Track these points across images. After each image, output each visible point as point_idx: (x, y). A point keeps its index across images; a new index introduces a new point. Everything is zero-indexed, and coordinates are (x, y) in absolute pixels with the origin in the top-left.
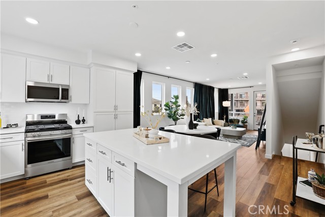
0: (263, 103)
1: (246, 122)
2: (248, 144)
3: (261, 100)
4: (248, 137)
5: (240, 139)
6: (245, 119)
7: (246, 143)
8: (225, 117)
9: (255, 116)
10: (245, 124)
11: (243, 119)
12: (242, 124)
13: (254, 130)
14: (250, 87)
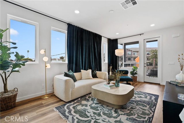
1: (136, 73)
6: (134, 70)
8: (111, 68)
9: (145, 66)
10: (135, 75)
11: (132, 70)
12: (132, 75)
13: (144, 82)
14: (140, 35)
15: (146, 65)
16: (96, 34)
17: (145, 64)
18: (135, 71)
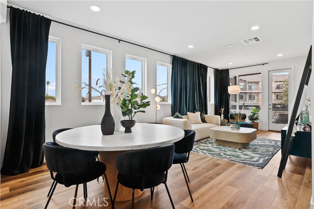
0: (277, 96)
1: (257, 119)
2: (261, 161)
3: (275, 93)
4: (260, 143)
5: (245, 148)
6: (254, 114)
7: (256, 157)
8: (223, 111)
9: (270, 109)
10: (256, 121)
11: (251, 114)
12: (251, 121)
13: (269, 130)
14: (263, 64)
15: (271, 107)
16: (201, 64)
17: (270, 105)
18: (256, 116)
